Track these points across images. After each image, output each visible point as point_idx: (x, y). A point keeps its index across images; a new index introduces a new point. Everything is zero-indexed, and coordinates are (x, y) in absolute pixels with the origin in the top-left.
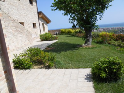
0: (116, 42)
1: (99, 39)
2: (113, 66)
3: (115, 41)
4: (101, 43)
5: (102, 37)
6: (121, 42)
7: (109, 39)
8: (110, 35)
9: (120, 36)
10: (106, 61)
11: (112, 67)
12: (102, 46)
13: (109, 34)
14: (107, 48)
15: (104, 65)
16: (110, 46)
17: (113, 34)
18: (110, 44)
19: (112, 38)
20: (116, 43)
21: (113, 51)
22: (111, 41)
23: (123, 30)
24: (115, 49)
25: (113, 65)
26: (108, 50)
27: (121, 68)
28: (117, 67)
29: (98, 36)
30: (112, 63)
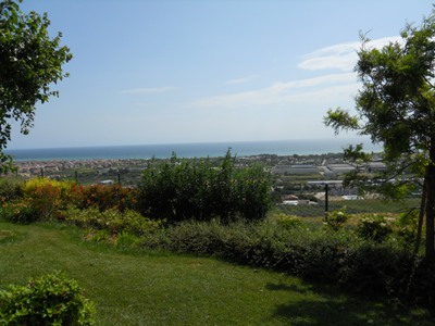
0: (85, 212)
1: (23, 205)
2: (49, 311)
3: (78, 210)
4: (29, 218)
5: (35, 197)
6: (97, 211)
7: (57, 202)
8: (63, 190)
9: (94, 190)
10: (23, 297)
11: (46, 312)
12: (34, 232)
13: (58, 184)
14: (52, 235)
15: (14, 312)
16: (62, 229)
17: (73, 187)
18: (61, 219)
19: (69, 198)
20: (83, 216)
21: (69, 246)
22: (65, 209)
23: (111, 171)
24: (76, 238)
25: (49, 306)
26: (53, 244)
27: (77, 311)
28: (64, 308)
29: (19, 192)
30: (43, 299)
